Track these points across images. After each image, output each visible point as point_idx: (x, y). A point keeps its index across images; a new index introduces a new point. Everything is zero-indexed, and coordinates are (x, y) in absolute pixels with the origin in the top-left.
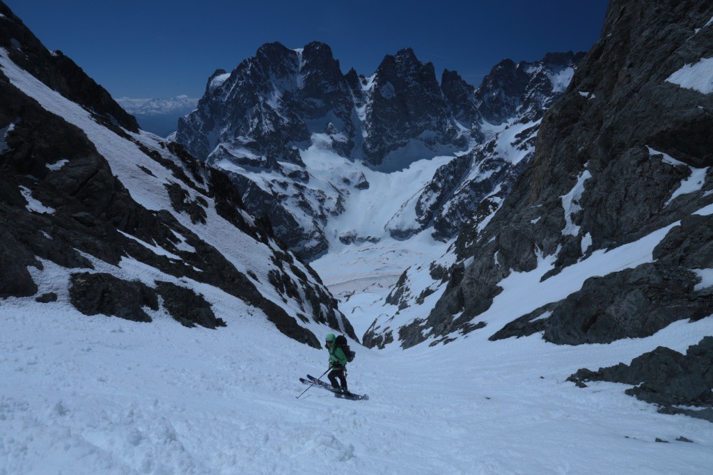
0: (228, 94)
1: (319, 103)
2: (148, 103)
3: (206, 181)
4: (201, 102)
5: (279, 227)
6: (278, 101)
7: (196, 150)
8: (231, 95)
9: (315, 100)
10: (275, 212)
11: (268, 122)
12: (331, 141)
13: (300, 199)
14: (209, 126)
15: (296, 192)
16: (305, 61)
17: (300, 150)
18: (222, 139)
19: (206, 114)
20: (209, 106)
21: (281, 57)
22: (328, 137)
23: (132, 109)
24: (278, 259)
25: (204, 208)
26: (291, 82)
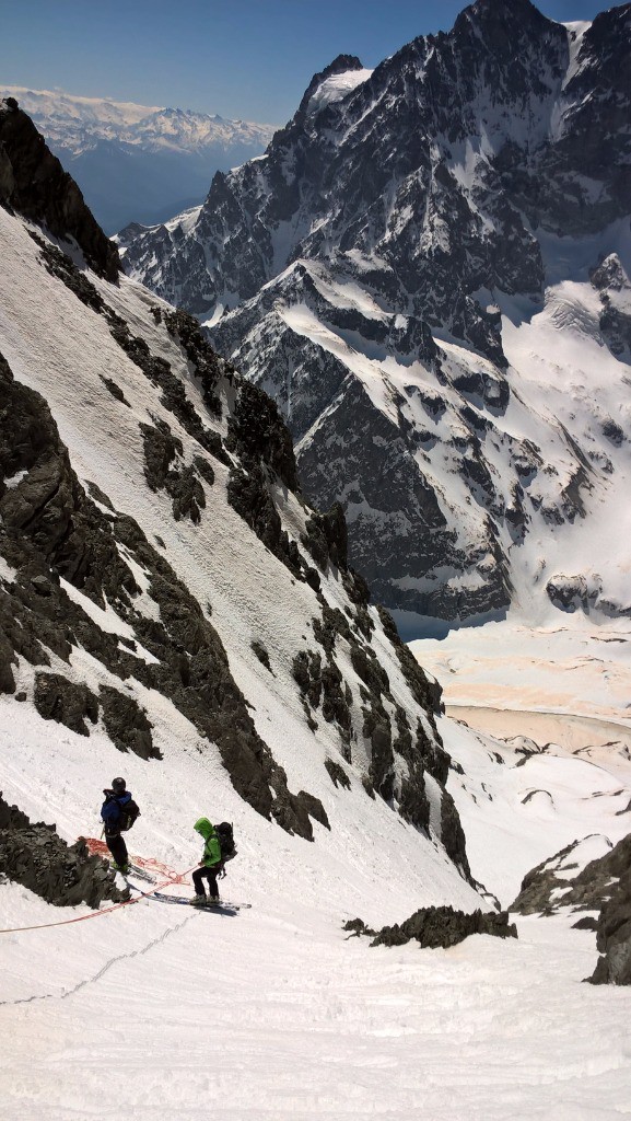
0: (353, 129)
1: (594, 189)
2: (153, 118)
3: (226, 411)
4: (280, 138)
5: (393, 514)
6: (481, 166)
7: (238, 265)
8: (359, 133)
9: (585, 182)
10: (391, 473)
11: (438, 222)
12: (601, 307)
13: (469, 453)
14: (285, 206)
15: (462, 431)
16: (586, 62)
17: (504, 318)
18: (307, 248)
19: (285, 172)
20: (297, 152)
21: (521, 41)
22: (596, 294)
23: (115, 128)
24: (329, 627)
25: (204, 484)
26: (532, 116)
